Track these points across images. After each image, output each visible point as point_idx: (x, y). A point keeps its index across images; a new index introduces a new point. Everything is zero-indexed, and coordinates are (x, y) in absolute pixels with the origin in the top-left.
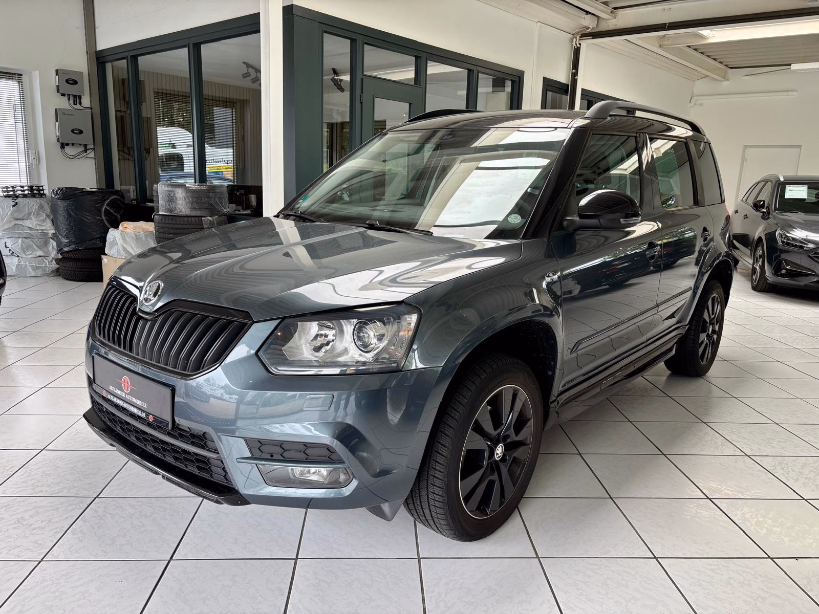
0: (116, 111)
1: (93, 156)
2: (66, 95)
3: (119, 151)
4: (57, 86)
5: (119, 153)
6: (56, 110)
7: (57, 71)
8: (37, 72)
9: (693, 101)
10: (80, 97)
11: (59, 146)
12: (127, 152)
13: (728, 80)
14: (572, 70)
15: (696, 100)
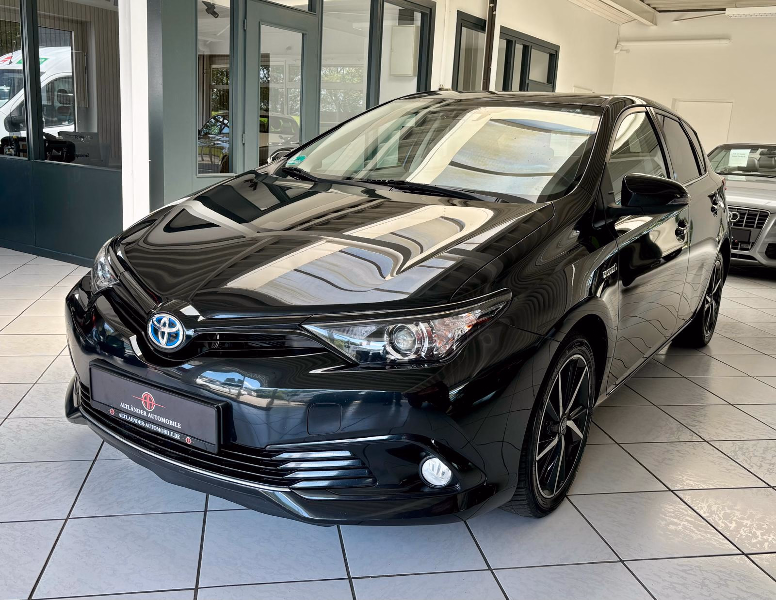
9: (619, 46)
13: (656, 25)
14: (490, 4)
15: (622, 46)
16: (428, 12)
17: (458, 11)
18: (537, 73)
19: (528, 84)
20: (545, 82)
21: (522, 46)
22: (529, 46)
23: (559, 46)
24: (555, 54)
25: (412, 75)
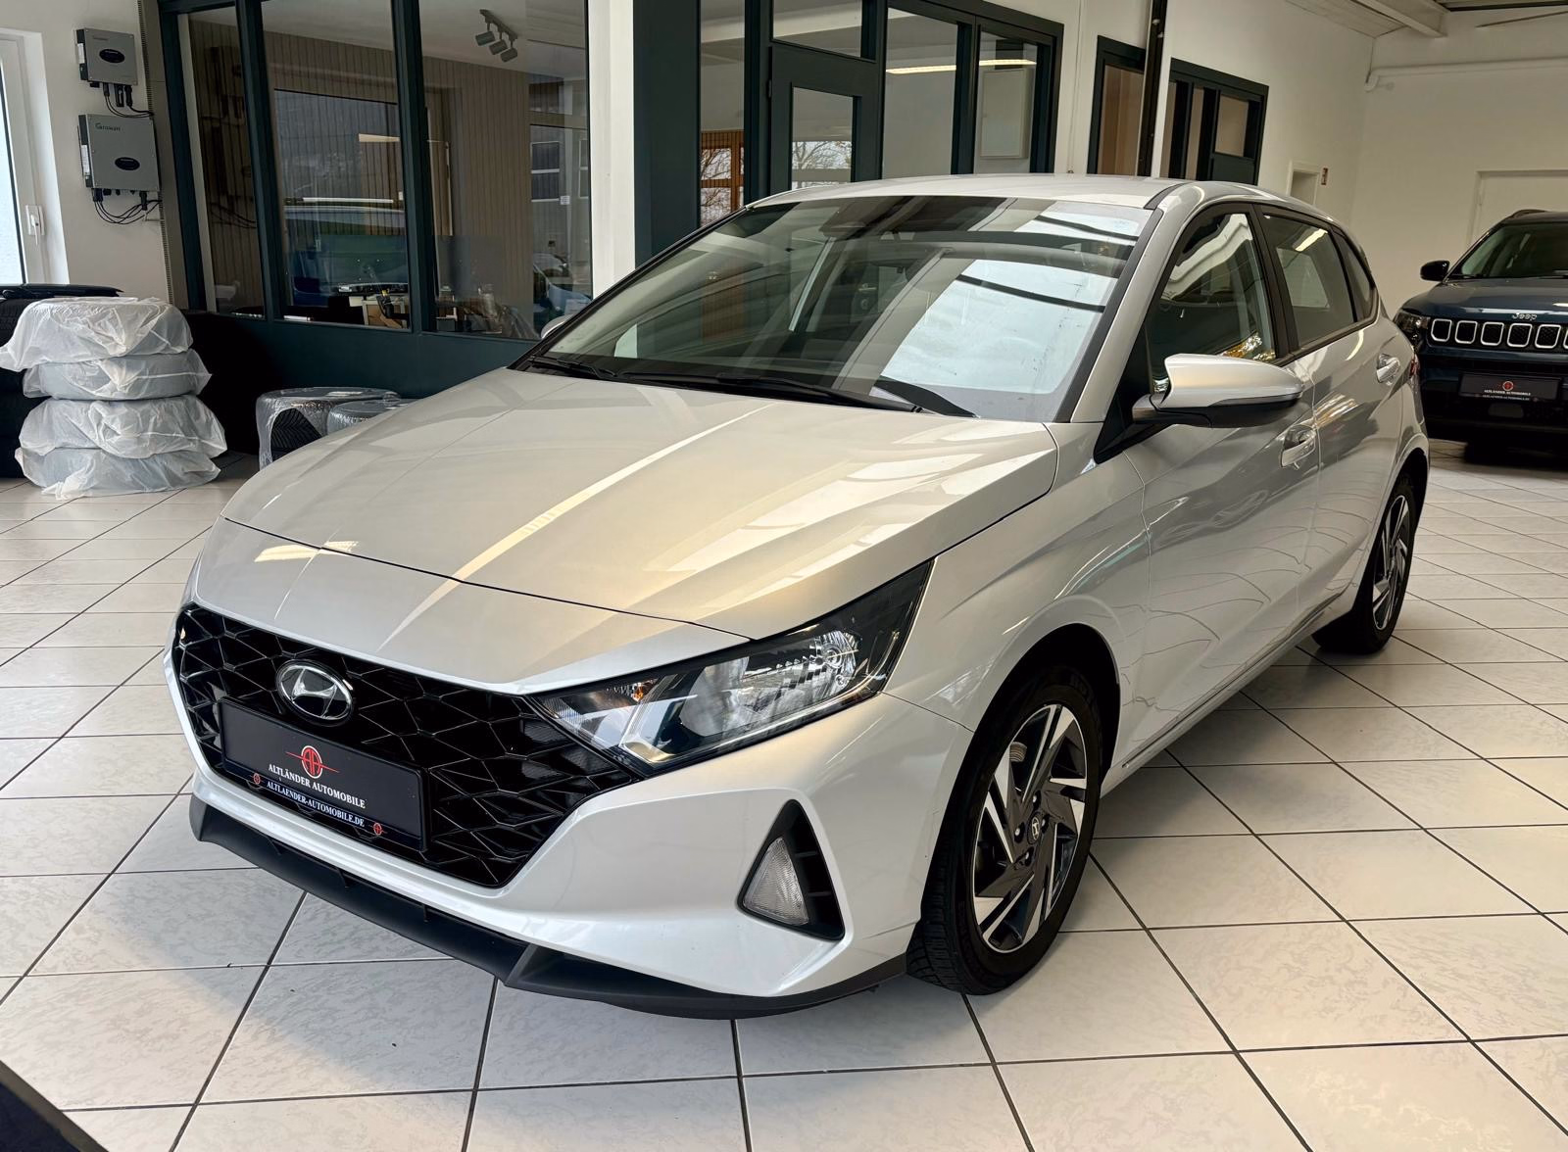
0: (201, 119)
1: (158, 217)
2: (101, 85)
3: (209, 204)
4: (81, 65)
5: (210, 212)
6: (82, 118)
7: (81, 36)
8: (38, 36)
9: (1373, 79)
10: (129, 89)
11: (89, 195)
12: (226, 206)
13: (1445, 35)
14: (1153, 19)
15: (1379, 77)
16: (1051, 44)
17: (1099, 37)
18: (1229, 140)
19: (1213, 160)
20: (1241, 154)
21: (1203, 91)
22: (1215, 91)
23: (1267, 88)
24: (1258, 99)
25: (1021, 156)
